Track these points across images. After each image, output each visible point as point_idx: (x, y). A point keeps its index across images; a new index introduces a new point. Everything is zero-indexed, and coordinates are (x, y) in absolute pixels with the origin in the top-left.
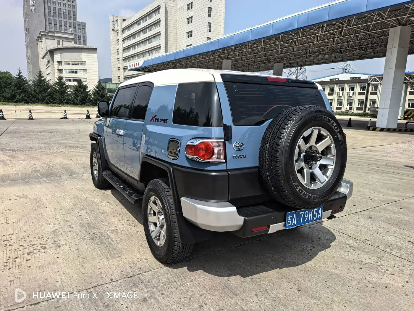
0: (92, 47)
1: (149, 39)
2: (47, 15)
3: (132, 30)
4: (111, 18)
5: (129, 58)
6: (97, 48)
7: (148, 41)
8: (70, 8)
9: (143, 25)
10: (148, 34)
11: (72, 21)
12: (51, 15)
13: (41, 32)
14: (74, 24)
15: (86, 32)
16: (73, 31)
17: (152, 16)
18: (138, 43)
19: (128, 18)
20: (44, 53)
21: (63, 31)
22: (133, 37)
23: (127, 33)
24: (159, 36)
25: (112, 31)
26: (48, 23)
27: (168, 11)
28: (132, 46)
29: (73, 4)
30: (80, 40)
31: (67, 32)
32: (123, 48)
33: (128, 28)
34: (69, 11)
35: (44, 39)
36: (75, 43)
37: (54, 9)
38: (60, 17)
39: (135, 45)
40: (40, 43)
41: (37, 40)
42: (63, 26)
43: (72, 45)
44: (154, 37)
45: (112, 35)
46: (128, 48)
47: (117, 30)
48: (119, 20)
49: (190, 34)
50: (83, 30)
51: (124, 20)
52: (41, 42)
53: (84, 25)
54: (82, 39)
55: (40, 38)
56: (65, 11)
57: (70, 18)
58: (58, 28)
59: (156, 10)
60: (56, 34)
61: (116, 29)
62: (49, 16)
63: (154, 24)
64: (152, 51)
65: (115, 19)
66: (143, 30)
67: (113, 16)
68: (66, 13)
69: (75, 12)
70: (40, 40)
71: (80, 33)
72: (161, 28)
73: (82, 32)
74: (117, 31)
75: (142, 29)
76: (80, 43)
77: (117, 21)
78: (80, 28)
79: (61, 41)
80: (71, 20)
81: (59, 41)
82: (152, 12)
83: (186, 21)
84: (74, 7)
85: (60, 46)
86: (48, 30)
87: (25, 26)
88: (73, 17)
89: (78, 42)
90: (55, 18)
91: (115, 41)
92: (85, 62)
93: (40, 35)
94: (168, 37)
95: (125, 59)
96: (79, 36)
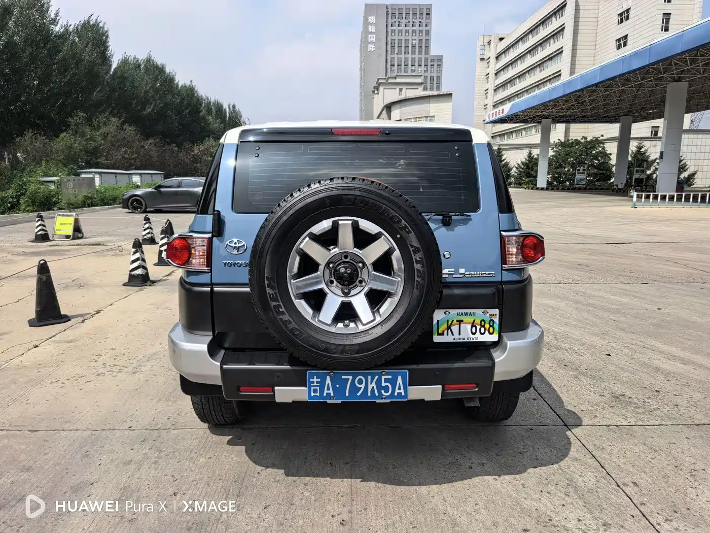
0: (445, 93)
1: (540, 64)
2: (389, 52)
3: (513, 54)
4: (480, 40)
5: (504, 102)
6: (452, 92)
7: (539, 67)
8: (422, 36)
9: (532, 40)
10: (541, 54)
11: (423, 56)
12: (394, 52)
13: (379, 79)
14: (426, 59)
15: (442, 70)
16: (423, 71)
17: (550, 23)
18: (521, 75)
19: (508, 35)
20: (380, 110)
21: (409, 73)
22: (513, 65)
23: (505, 60)
24: (560, 55)
25: (479, 61)
26: (389, 64)
27: (581, 8)
28: (510, 81)
29: (427, 28)
30: (432, 83)
31: (414, 74)
32: (495, 87)
33: (506, 51)
34: (420, 41)
35: (381, 89)
36: (425, 89)
37: (400, 41)
38: (407, 52)
39: (514, 79)
40: (376, 96)
41: (373, 92)
42: (410, 65)
43: (419, 92)
44: (551, 59)
45: (480, 67)
46: (504, 85)
47: (488, 58)
48: (492, 42)
49: (622, 42)
50: (438, 68)
51: (501, 39)
52: (378, 94)
53: (440, 59)
54: (435, 82)
55: (377, 88)
56: (414, 42)
57: (420, 53)
58: (403, 70)
59: (558, 10)
60: (398, 80)
61: (486, 57)
62: (391, 54)
63: (551, 36)
64: (545, 84)
65: (486, 40)
66: (531, 51)
67: (484, 36)
68: (415, 44)
69: (427, 41)
70: (376, 92)
71: (433, 73)
72: (565, 41)
73: (435, 71)
74: (487, 60)
75: (529, 49)
76: (432, 89)
77: (489, 43)
78: (434, 65)
79: (404, 90)
80: (421, 54)
81: (401, 90)
82: (551, 16)
83: (617, 19)
84: (428, 33)
85: (403, 97)
86: (389, 75)
87: (361, 74)
88: (425, 49)
89: (429, 87)
90: (400, 56)
91: (483, 76)
92: (434, 116)
93: (377, 84)
94: (578, 55)
95: (497, 104)
96: (432, 78)
